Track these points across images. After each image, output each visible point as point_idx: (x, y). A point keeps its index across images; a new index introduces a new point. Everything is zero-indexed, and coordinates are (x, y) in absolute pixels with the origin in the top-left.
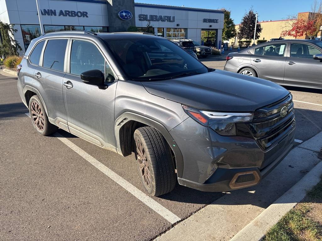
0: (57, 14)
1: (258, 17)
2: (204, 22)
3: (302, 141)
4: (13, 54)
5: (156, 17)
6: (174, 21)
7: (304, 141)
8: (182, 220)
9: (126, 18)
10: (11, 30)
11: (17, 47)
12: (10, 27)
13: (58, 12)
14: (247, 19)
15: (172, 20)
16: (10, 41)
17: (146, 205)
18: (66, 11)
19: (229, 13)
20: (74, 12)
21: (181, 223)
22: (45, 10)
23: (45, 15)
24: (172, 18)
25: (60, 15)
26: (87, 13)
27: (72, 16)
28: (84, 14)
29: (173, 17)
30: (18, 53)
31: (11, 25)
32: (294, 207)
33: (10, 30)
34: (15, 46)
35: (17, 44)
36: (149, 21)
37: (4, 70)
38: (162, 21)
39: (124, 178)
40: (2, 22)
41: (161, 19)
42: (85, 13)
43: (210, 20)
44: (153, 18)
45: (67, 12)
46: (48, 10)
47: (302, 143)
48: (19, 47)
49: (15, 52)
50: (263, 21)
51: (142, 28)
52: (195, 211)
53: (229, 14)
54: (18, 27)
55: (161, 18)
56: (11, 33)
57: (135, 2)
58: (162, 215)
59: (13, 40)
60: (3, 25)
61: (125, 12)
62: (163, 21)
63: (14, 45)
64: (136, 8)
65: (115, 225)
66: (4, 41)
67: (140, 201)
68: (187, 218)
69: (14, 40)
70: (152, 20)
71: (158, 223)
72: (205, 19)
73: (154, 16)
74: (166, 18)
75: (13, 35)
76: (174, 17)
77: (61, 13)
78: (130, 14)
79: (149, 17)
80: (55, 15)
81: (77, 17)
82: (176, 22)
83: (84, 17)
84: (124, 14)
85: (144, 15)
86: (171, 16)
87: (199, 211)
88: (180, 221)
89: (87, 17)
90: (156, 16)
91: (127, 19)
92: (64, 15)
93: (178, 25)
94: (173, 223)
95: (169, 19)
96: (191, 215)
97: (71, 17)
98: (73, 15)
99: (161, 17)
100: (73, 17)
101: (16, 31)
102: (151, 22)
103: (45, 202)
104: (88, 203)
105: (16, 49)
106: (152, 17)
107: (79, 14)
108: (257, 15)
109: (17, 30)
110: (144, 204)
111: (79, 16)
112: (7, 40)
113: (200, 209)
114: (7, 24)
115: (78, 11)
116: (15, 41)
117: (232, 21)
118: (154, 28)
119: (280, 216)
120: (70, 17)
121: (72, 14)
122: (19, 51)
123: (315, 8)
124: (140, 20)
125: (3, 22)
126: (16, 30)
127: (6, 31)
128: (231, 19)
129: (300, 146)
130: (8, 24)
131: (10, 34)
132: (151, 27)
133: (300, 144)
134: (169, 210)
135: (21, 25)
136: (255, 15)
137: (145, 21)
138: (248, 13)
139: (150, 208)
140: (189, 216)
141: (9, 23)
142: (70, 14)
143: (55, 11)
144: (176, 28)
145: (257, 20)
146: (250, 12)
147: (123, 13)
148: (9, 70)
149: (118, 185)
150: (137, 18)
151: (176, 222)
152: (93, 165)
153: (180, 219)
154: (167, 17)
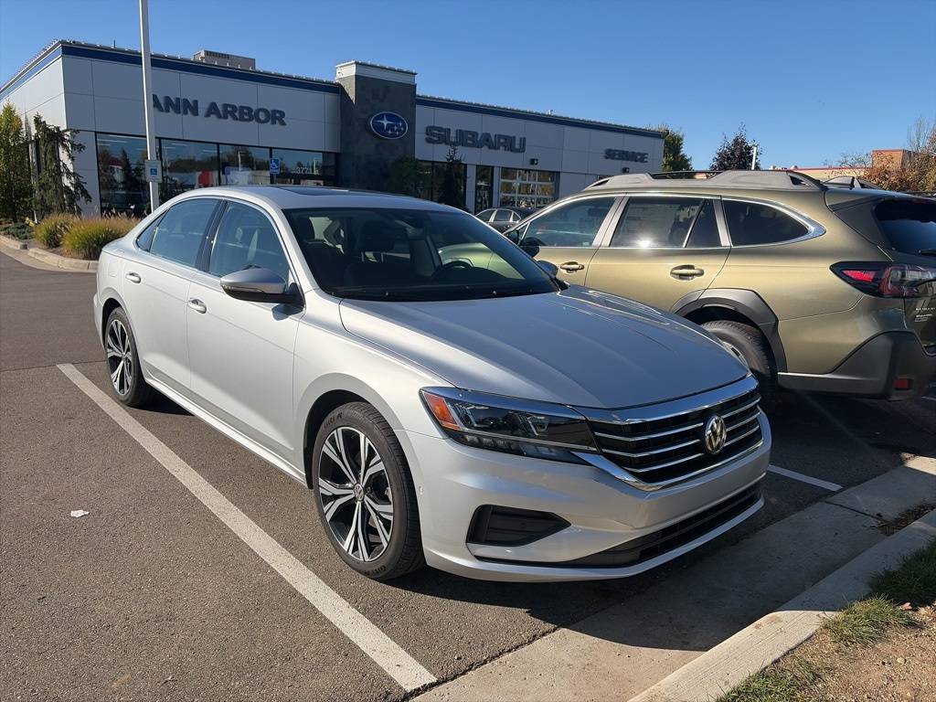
0: (202, 111)
1: (757, 154)
2: (606, 158)
3: (839, 487)
4: (62, 210)
5: (473, 136)
6: (522, 150)
7: (846, 486)
8: (438, 683)
9: (390, 132)
10: (69, 144)
11: (79, 192)
12: (66, 137)
13: (203, 107)
14: (729, 158)
15: (517, 147)
16: (60, 174)
17: (342, 634)
18: (226, 106)
19: (681, 139)
20: (250, 109)
21: (435, 690)
22: (167, 99)
23: (168, 111)
24: (517, 142)
25: (208, 115)
26: (283, 114)
27: (242, 119)
28: (276, 117)
29: (521, 139)
30: (78, 207)
31: (68, 133)
32: (777, 661)
33: (65, 146)
34: (72, 189)
35: (78, 185)
36: (454, 144)
37: (31, 251)
38: (490, 147)
39: (296, 556)
40: (44, 122)
41: (488, 142)
42: (278, 115)
43: (623, 152)
44: (466, 138)
45: (229, 109)
46: (178, 99)
47: (840, 491)
48: (85, 192)
49: (71, 205)
50: (774, 167)
51: (433, 162)
52: (485, 658)
53: (678, 141)
54: (87, 139)
55: (487, 140)
56: (66, 153)
57: (417, 93)
58: (381, 663)
59: (68, 173)
60: (49, 130)
61: (390, 117)
62: (493, 147)
63: (69, 185)
64: (419, 109)
65: (234, 686)
66: (43, 172)
67: (326, 619)
68: (455, 677)
69: (72, 171)
70: (464, 144)
71: (363, 686)
72: (610, 150)
73: (469, 132)
74: (502, 141)
75: (73, 159)
76: (525, 139)
77: (213, 109)
78: (403, 122)
79: (455, 135)
80: (195, 113)
81: (254, 123)
82: (529, 154)
83: (274, 123)
84: (385, 123)
85: (440, 129)
86: (514, 138)
87: (498, 660)
88: (432, 685)
89: (284, 124)
90: (475, 134)
91: (392, 136)
92: (219, 116)
93: (532, 162)
94: (409, 689)
95: (509, 144)
96: (470, 669)
97: (238, 121)
98: (246, 117)
99: (487, 138)
100: (244, 123)
101: (80, 147)
102: (459, 148)
103: (44, 605)
104: (171, 617)
105: (73, 198)
106: (461, 133)
107: (262, 116)
108: (755, 149)
109: (84, 147)
110: (337, 630)
111: (259, 121)
112: (53, 171)
113: (500, 654)
114: (58, 128)
115: (260, 107)
116: (74, 174)
117: (688, 160)
118: (466, 165)
119: (726, 683)
120: (235, 122)
121: (242, 114)
122: (81, 202)
123: (918, 138)
124: (429, 141)
125: (47, 123)
126: (80, 145)
127: (53, 147)
128: (683, 156)
129: (830, 499)
130: (61, 129)
131: (63, 156)
132: (458, 163)
133: (833, 493)
134: (408, 652)
135: (96, 133)
136: (750, 148)
137: (443, 146)
138: (731, 141)
139: (351, 643)
140: (463, 674)
141: (63, 127)
142: (237, 114)
143: (196, 102)
144: (529, 171)
145: (756, 164)
146: (736, 141)
147: (382, 119)
148: (44, 253)
149: (273, 571)
150: (420, 136)
151: (420, 686)
152: (214, 512)
153: (434, 680)
154: (506, 138)
